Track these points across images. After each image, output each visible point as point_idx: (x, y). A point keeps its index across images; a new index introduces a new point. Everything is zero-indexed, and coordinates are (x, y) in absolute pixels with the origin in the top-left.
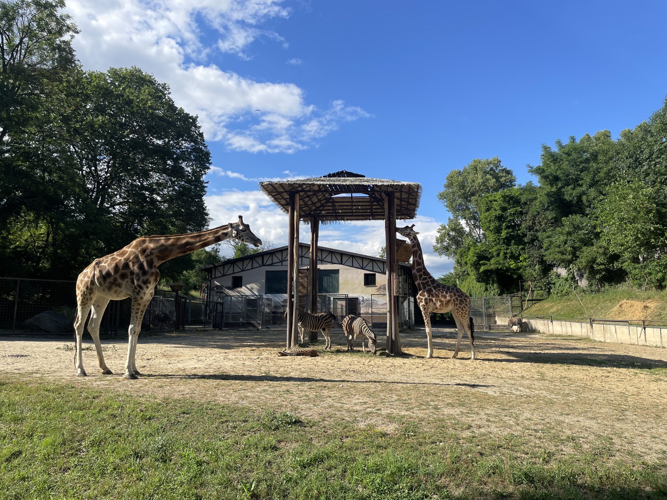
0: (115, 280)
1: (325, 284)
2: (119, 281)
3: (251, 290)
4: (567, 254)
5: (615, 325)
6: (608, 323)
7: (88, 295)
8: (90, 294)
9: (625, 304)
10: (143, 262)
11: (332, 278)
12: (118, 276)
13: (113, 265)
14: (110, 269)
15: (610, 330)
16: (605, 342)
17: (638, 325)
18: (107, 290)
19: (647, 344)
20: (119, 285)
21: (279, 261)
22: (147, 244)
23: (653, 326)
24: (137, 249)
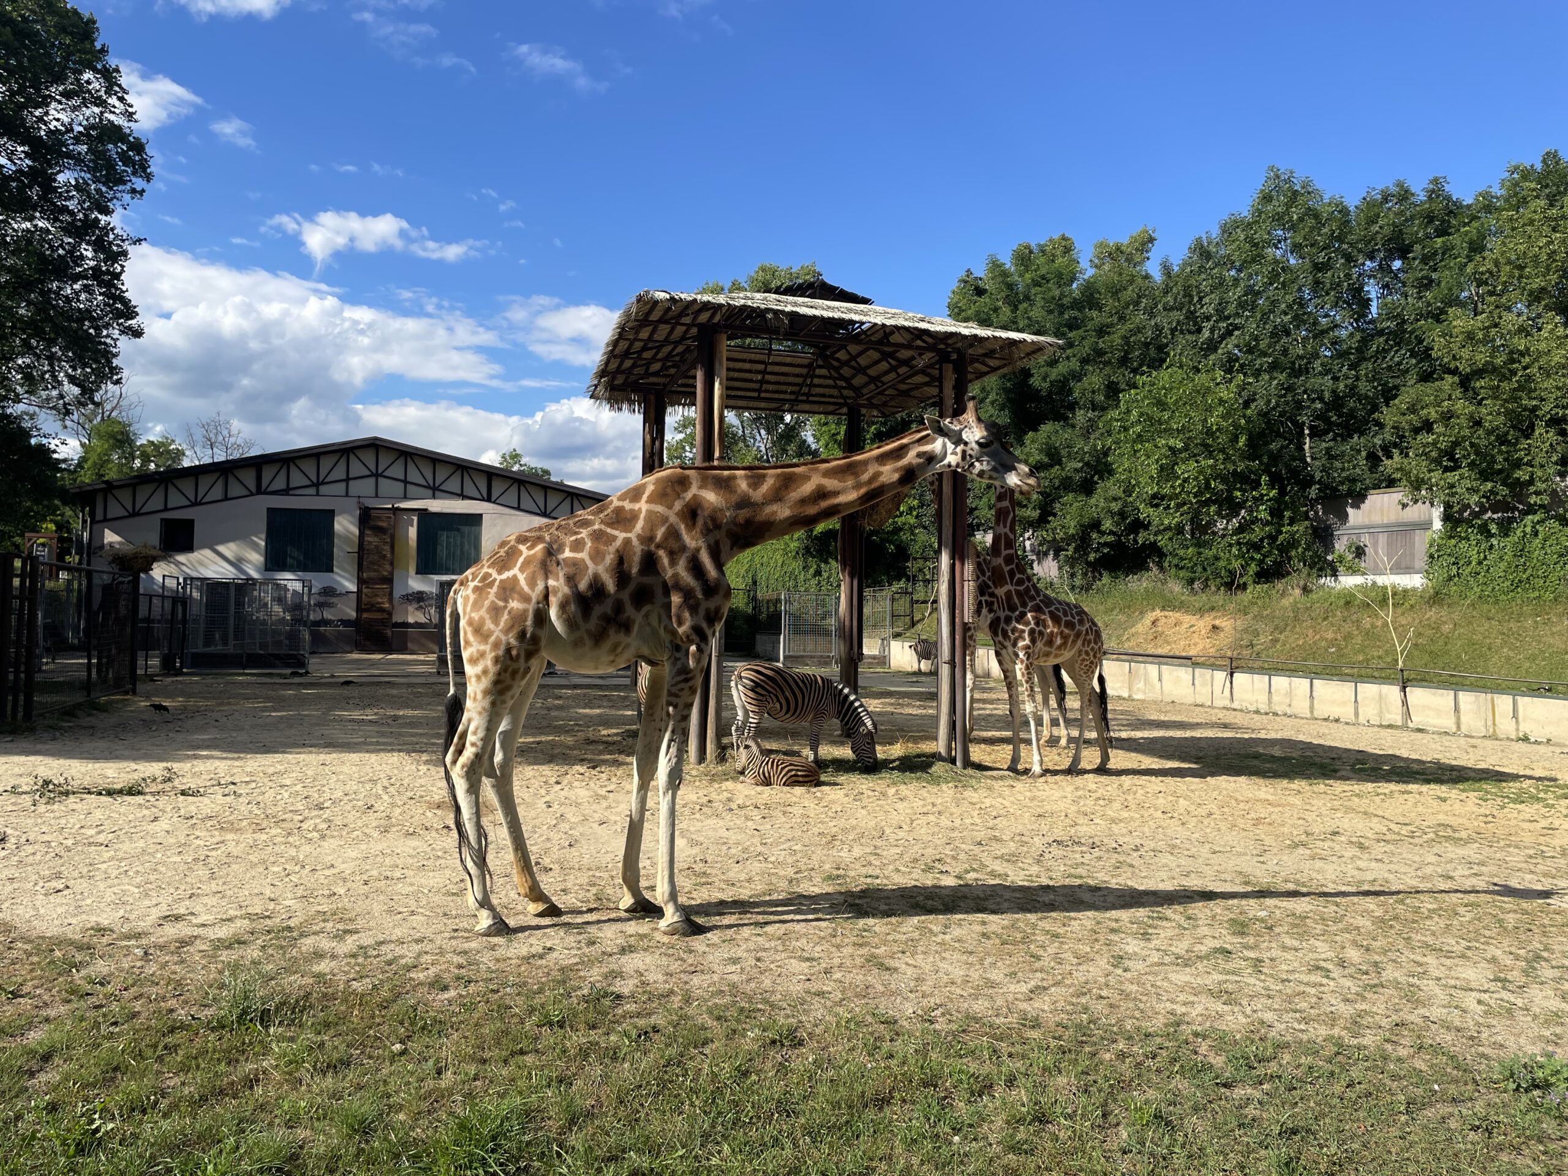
0: (619, 607)
1: (442, 552)
2: (630, 611)
3: (236, 564)
4: (1031, 506)
5: (1159, 664)
6: (1140, 659)
7: (522, 660)
8: (530, 655)
9: (1164, 620)
10: (698, 550)
11: (462, 537)
12: (625, 596)
13: (609, 559)
14: (601, 569)
15: (1146, 675)
16: (1130, 699)
17: (1214, 667)
18: (589, 643)
19: (1235, 705)
20: (626, 627)
21: (308, 483)
22: (693, 490)
23: (1251, 670)
24: (670, 507)
